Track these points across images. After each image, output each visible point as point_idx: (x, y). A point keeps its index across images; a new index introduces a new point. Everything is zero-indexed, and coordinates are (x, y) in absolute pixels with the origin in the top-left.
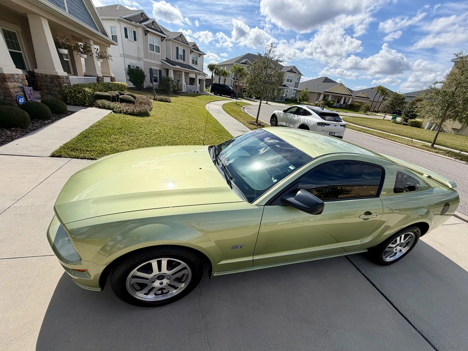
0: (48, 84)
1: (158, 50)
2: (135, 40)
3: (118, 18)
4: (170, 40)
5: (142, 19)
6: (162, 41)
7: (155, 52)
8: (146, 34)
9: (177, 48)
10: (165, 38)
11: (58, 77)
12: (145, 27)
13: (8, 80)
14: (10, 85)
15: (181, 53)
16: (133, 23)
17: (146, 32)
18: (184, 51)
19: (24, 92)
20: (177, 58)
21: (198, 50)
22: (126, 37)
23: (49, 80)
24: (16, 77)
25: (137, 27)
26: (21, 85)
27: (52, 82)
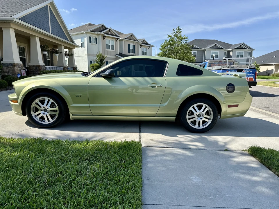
0: (34, 70)
1: (113, 48)
2: (96, 43)
3: (86, 31)
4: (122, 40)
5: (102, 29)
6: (116, 41)
7: (110, 50)
8: (104, 39)
9: (129, 45)
10: (118, 39)
11: (39, 66)
12: (104, 34)
13: (15, 66)
14: (16, 68)
15: (131, 47)
16: (96, 33)
17: (104, 37)
18: (134, 46)
19: (21, 72)
20: (129, 52)
21: (147, 44)
22: (90, 42)
23: (34, 68)
24: (19, 65)
25: (98, 35)
26: (21, 69)
27: (36, 69)
